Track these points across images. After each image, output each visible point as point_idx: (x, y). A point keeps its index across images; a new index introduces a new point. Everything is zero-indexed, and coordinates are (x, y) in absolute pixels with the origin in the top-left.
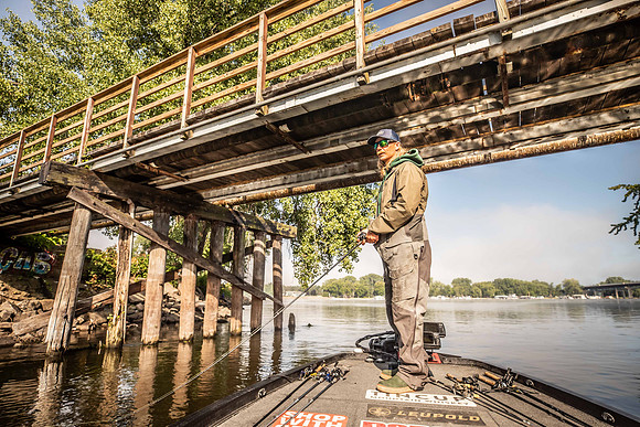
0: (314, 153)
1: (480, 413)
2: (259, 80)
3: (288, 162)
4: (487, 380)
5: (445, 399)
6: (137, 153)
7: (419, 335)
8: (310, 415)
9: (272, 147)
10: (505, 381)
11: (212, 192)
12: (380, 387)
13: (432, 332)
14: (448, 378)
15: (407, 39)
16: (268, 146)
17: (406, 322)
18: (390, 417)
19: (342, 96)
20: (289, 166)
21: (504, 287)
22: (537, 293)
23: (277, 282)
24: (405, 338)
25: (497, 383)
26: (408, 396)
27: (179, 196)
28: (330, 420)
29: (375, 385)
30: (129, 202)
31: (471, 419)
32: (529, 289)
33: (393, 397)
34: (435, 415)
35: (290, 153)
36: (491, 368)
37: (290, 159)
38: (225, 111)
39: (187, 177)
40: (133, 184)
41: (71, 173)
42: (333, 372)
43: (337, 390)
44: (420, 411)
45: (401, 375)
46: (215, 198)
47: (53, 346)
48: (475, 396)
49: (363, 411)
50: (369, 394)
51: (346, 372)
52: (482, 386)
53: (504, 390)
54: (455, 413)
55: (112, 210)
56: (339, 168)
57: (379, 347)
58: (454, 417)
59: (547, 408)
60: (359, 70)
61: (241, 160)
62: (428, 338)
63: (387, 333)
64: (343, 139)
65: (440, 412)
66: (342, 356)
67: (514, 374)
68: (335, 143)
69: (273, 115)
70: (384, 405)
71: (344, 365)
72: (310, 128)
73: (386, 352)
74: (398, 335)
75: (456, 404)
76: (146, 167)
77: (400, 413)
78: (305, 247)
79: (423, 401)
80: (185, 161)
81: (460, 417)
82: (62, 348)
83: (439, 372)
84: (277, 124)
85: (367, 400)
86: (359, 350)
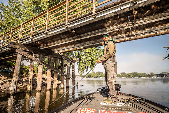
0: (82, 38)
1: (131, 108)
2: (66, 18)
3: (75, 41)
4: (132, 99)
5: (122, 104)
6: (34, 39)
7: (114, 87)
8: (86, 109)
9: (71, 37)
10: (137, 99)
11: (55, 50)
12: (104, 101)
13: (118, 87)
14: (122, 99)
15: (107, 5)
16: (69, 36)
17: (110, 84)
18: (107, 109)
19: (89, 22)
20: (76, 42)
21: (134, 74)
22: (143, 76)
23: (73, 74)
24: (110, 88)
25: (135, 100)
26: (111, 104)
27: (46, 51)
28: (91, 110)
29: (103, 101)
30: (33, 52)
31: (129, 109)
32: (141, 75)
33: (107, 104)
34: (119, 109)
35: (76, 38)
36: (133, 96)
37: (76, 40)
38: (57, 27)
39: (48, 46)
40: (34, 48)
41: (16, 45)
42: (91, 97)
43: (93, 102)
44: (115, 108)
45: (110, 98)
46: (56, 51)
47: (12, 92)
48: (130, 104)
49: (100, 107)
50: (101, 103)
51: (95, 97)
52: (131, 101)
53: (137, 102)
54: (124, 108)
55: (28, 55)
56: (89, 42)
57: (103, 91)
58: (124, 109)
59: (149, 107)
60: (94, 14)
61: (63, 40)
62: (117, 88)
63: (106, 87)
64: (90, 34)
65: (120, 108)
66: (94, 93)
67: (140, 98)
68: (88, 35)
69: (70, 28)
70: (105, 106)
71: (94, 95)
72: (81, 31)
73: (105, 92)
74: (108, 88)
75: (125, 106)
76: (37, 43)
77: (110, 108)
78: (81, 64)
79: (116, 105)
80: (47, 41)
81: (126, 109)
82: (14, 92)
83: (120, 97)
84: (72, 30)
85: (101, 105)
86: (98, 92)
